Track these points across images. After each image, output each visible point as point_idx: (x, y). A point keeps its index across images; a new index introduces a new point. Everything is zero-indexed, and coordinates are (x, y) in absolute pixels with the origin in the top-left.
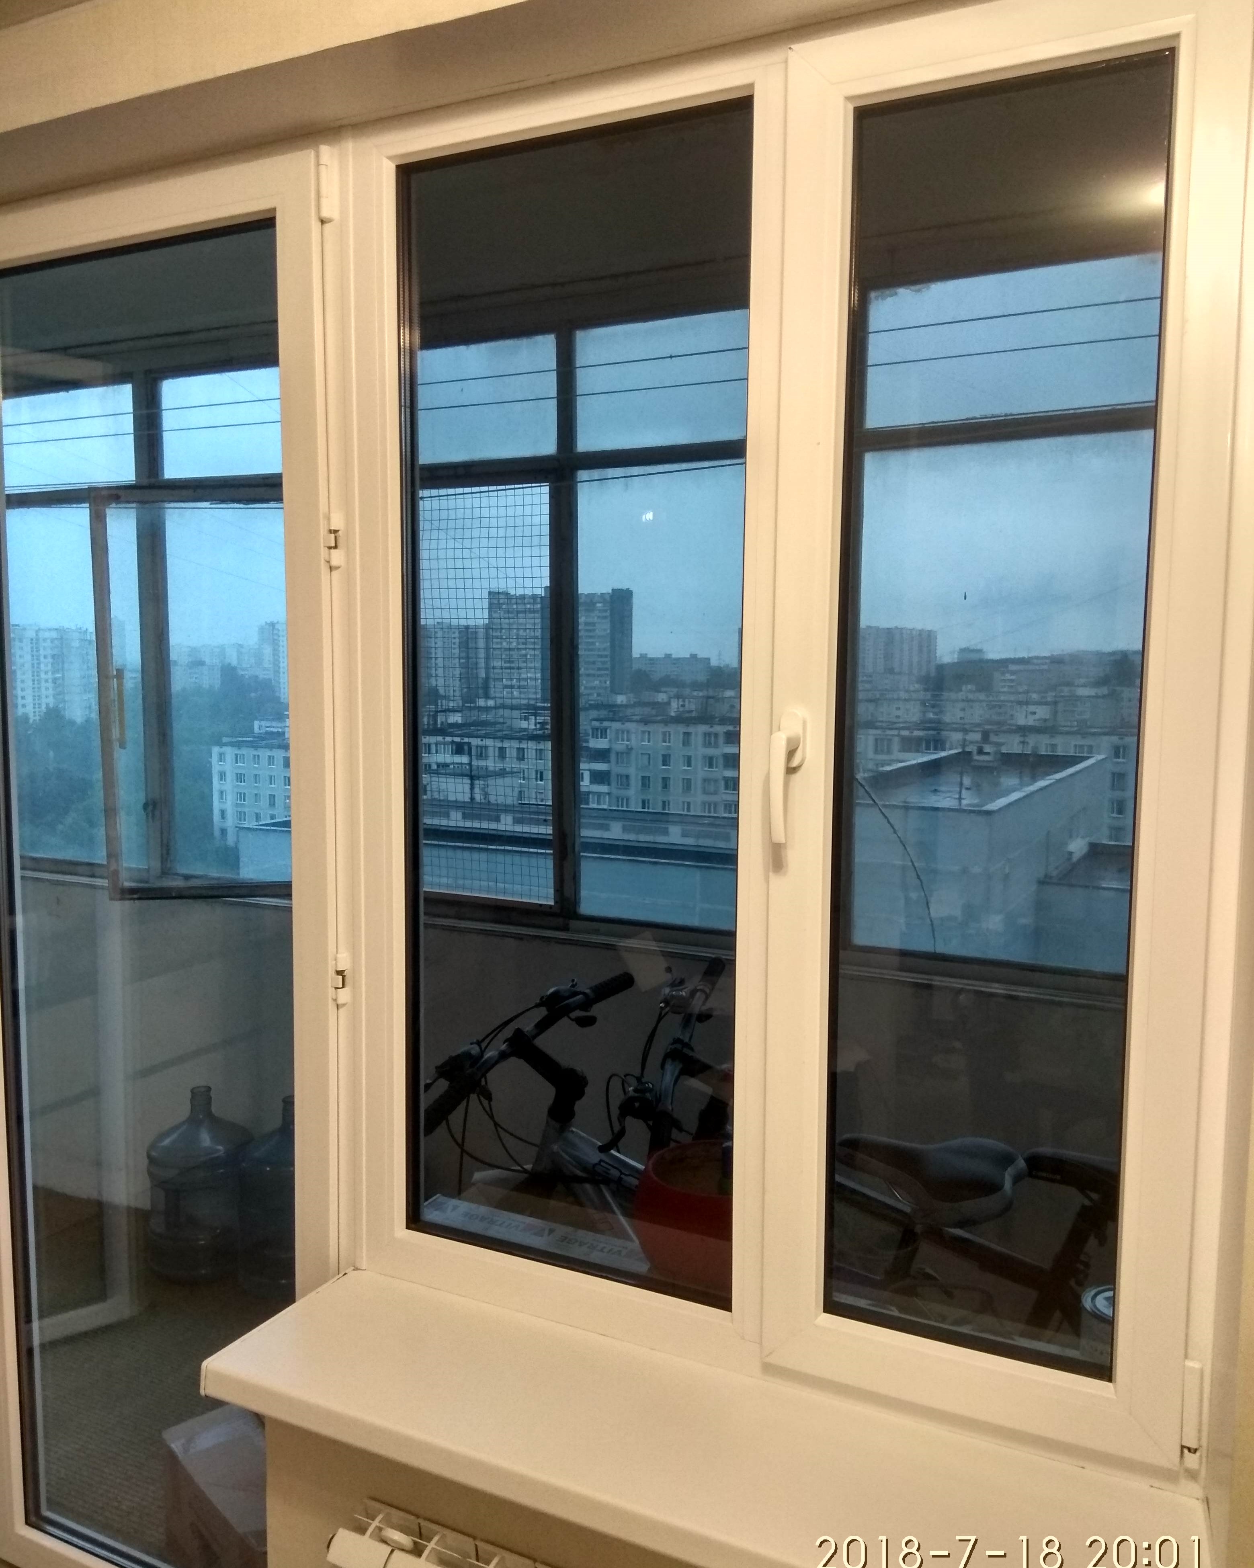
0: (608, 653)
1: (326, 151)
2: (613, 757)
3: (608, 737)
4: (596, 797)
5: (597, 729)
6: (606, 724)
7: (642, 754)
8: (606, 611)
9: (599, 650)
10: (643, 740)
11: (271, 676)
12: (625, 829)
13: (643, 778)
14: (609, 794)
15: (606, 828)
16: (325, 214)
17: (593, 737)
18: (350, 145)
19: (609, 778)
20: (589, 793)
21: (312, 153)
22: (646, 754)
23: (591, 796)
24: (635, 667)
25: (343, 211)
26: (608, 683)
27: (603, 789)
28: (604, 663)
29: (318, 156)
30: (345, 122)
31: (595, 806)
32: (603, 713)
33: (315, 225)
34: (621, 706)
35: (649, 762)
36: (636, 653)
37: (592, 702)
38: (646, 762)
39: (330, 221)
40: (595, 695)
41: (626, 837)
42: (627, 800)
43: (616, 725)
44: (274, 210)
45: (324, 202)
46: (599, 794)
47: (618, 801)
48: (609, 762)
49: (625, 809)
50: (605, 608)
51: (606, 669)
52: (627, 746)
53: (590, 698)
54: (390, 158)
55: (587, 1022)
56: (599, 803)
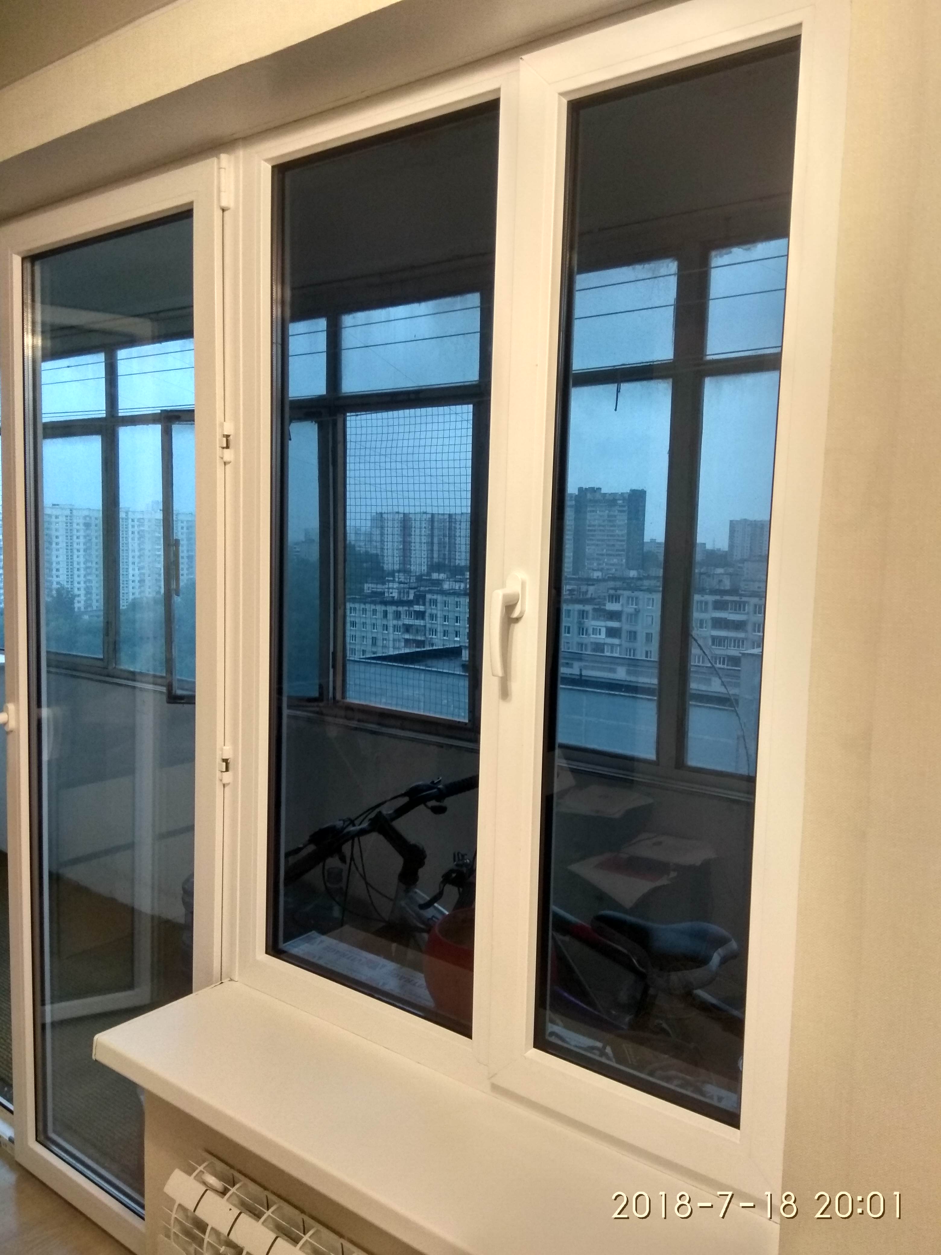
0: (625, 538)
1: (223, 156)
2: (624, 618)
3: (621, 603)
4: (610, 647)
5: (613, 596)
6: (619, 592)
7: (647, 616)
8: (624, 506)
9: (618, 536)
10: (648, 605)
11: (379, 552)
12: (629, 672)
13: (647, 634)
14: (620, 645)
15: (613, 671)
16: (224, 204)
17: (609, 602)
18: (241, 153)
19: (621, 634)
20: (604, 644)
21: (215, 160)
22: (650, 616)
23: (606, 647)
24: (646, 549)
25: (237, 202)
26: (624, 561)
27: (616, 641)
28: (622, 545)
29: (219, 163)
30: (235, 136)
31: (608, 654)
32: (618, 584)
33: (218, 213)
34: (633, 578)
35: (652, 622)
36: (647, 539)
37: (611, 576)
38: (650, 622)
39: (228, 209)
40: (614, 570)
41: (628, 679)
42: (634, 650)
43: (627, 593)
44: (191, 203)
45: (223, 195)
46: (612, 646)
47: (627, 651)
48: (620, 621)
49: (632, 657)
50: (624, 504)
51: (623, 550)
52: (635, 609)
53: (610, 572)
54: (267, 160)
55: (439, 810)
56: (612, 652)
